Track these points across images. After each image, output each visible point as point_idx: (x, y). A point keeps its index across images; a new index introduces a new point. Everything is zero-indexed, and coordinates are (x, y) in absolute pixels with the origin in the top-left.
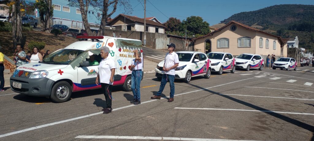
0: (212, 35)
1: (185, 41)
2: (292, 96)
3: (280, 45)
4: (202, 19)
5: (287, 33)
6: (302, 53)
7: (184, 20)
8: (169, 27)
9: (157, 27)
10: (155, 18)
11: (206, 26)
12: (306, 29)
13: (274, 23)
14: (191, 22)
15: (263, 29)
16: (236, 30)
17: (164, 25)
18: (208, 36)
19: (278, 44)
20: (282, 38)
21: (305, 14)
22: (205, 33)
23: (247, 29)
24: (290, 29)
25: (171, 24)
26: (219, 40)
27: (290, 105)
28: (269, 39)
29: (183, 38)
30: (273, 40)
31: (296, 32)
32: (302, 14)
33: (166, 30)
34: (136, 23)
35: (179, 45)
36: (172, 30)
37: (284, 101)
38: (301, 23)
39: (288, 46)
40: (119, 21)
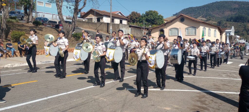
0: (165, 25)
1: (143, 31)
2: (228, 77)
3: (219, 34)
4: (158, 12)
5: (226, 24)
6: (237, 40)
7: (143, 13)
8: (131, 19)
9: (121, 19)
10: (120, 12)
11: (161, 18)
12: (240, 21)
13: (215, 16)
14: (148, 15)
15: (207, 21)
16: (184, 21)
17: (127, 17)
18: (162, 26)
19: (218, 33)
20: (221, 27)
21: (240, 8)
22: (160, 24)
23: (193, 21)
24: (227, 21)
25: (133, 17)
26: (170, 29)
27: (226, 85)
28: (211, 29)
29: (142, 28)
30: (214, 29)
31: (232, 22)
32: (238, 9)
33: (128, 21)
34: (104, 16)
35: (139, 34)
36: (134, 22)
37: (222, 81)
38: (237, 16)
39: (226, 34)
40: (91, 15)
